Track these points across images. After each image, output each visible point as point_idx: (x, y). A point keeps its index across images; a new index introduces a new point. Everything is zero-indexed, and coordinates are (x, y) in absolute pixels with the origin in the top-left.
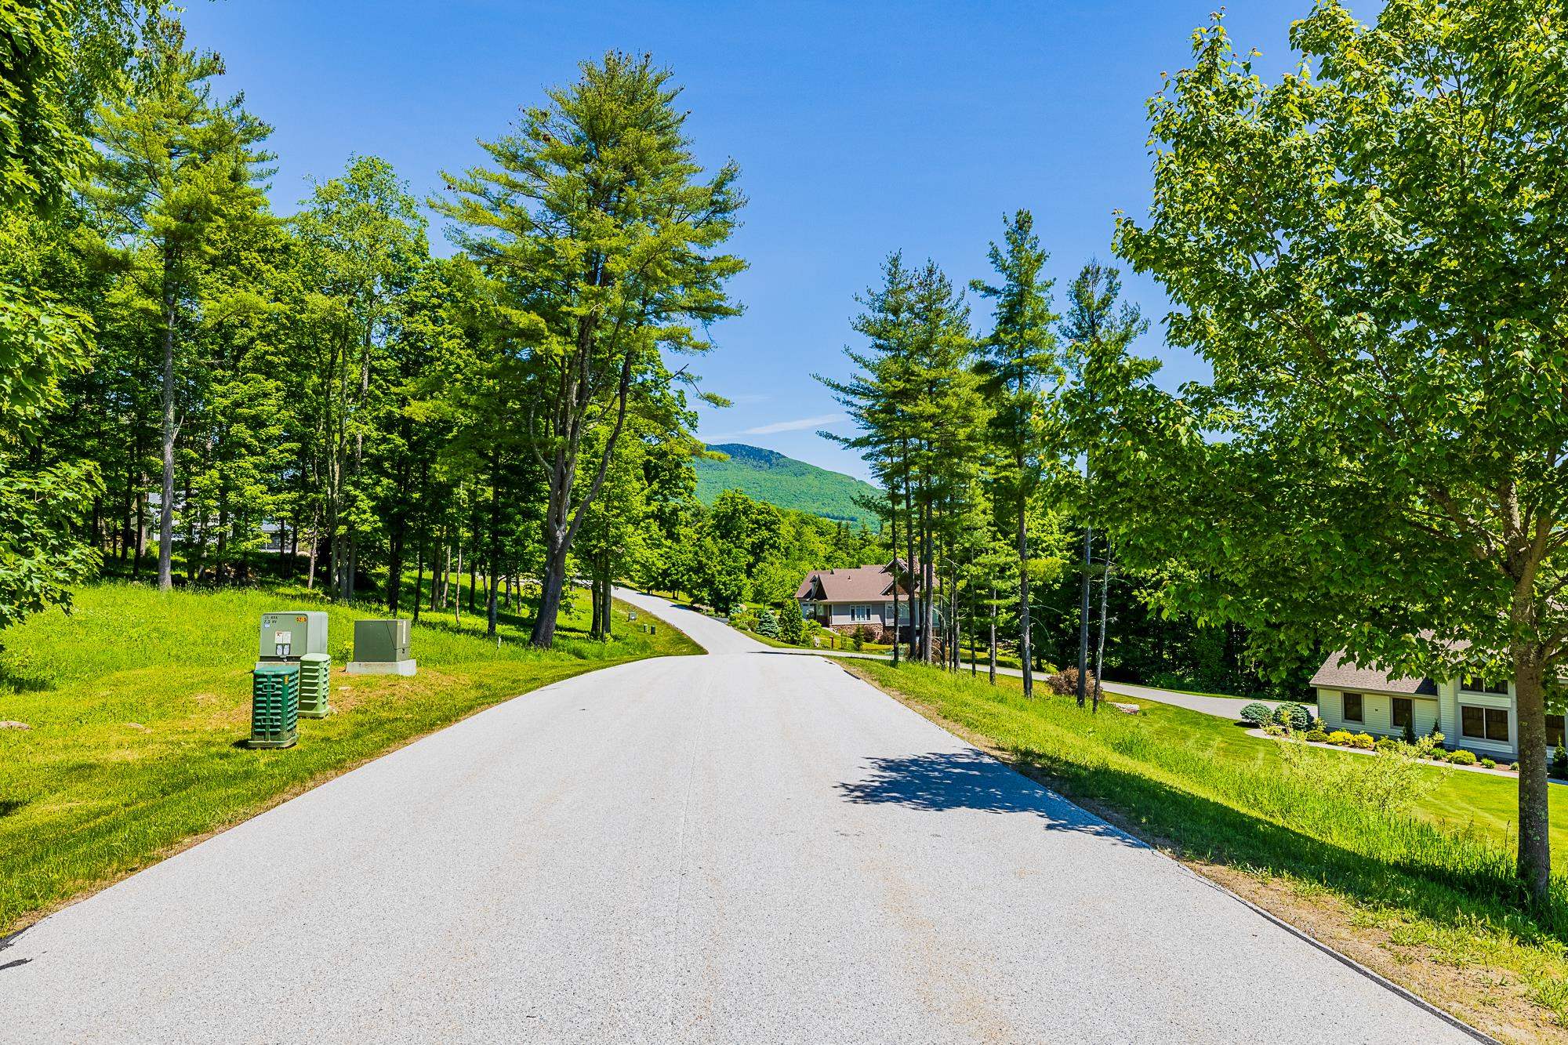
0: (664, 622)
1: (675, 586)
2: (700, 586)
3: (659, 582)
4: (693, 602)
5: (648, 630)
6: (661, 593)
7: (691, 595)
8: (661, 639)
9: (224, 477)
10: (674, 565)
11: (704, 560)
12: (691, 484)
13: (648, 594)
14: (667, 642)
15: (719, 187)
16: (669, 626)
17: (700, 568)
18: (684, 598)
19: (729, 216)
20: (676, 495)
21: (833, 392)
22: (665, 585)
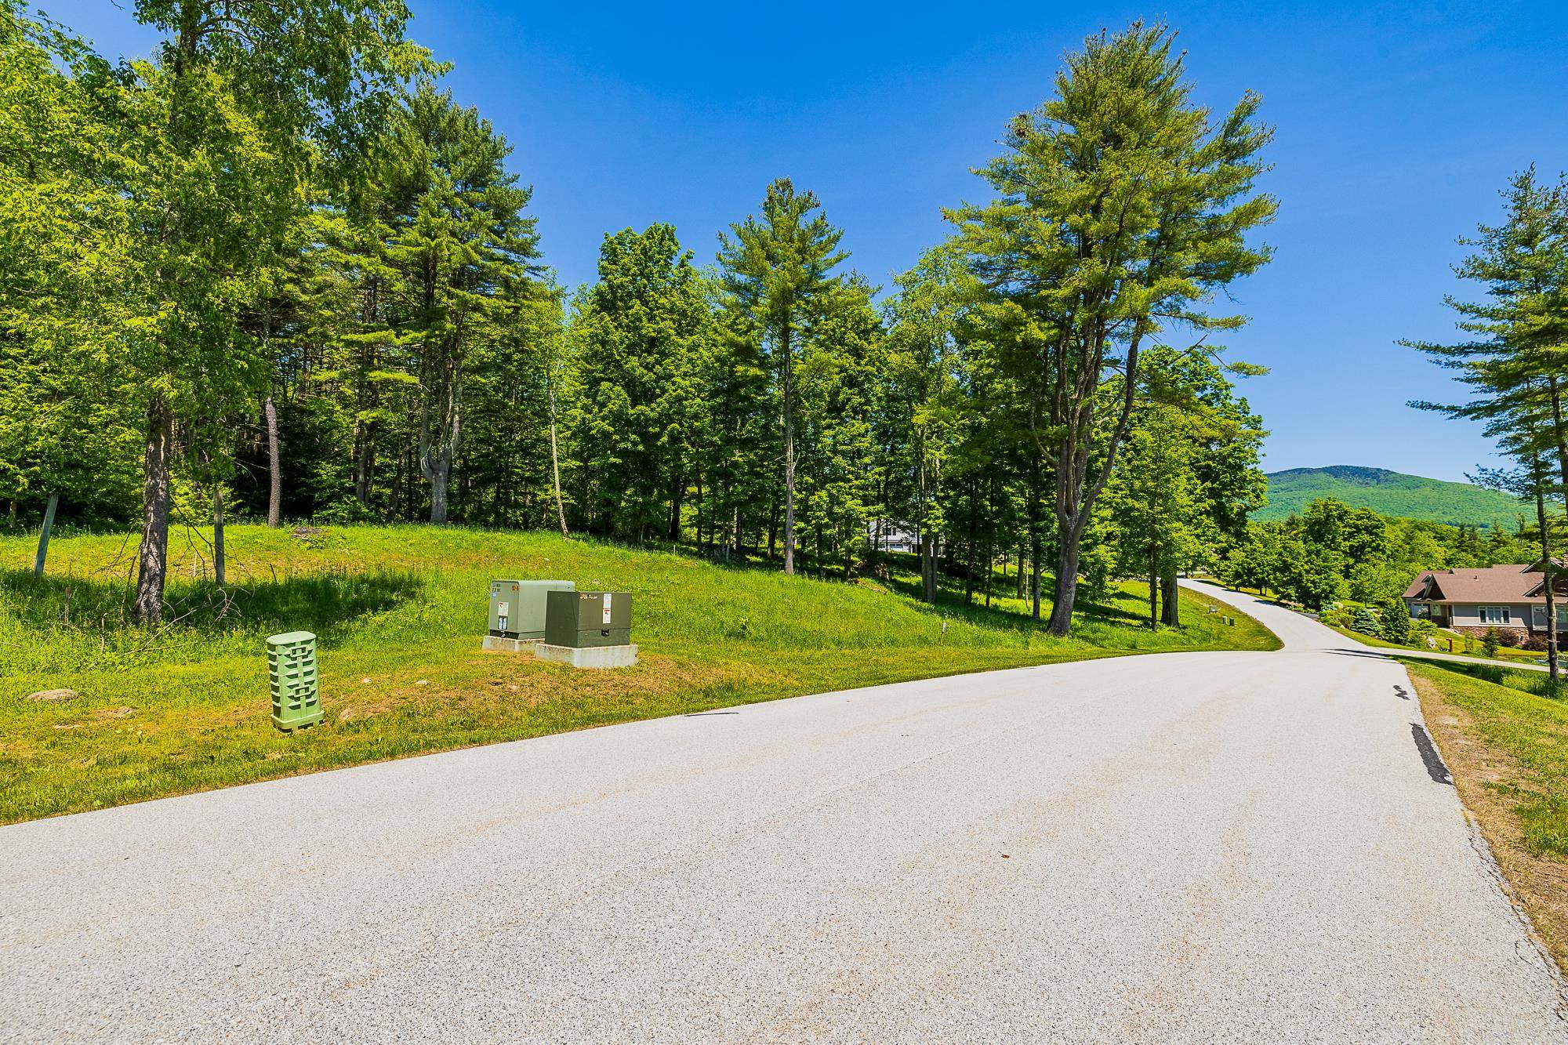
0: (1246, 615)
1: (1261, 584)
2: (1285, 584)
3: (1246, 579)
4: (1279, 599)
5: (1227, 621)
6: (1249, 590)
7: (1276, 592)
8: (1240, 630)
9: (830, 495)
10: (1259, 565)
11: (1289, 560)
12: (1260, 485)
13: (1237, 591)
14: (1245, 633)
15: (1233, 127)
16: (1250, 619)
17: (1285, 568)
18: (1270, 594)
19: (1250, 160)
20: (1240, 496)
21: (1432, 357)
22: (1251, 583)
